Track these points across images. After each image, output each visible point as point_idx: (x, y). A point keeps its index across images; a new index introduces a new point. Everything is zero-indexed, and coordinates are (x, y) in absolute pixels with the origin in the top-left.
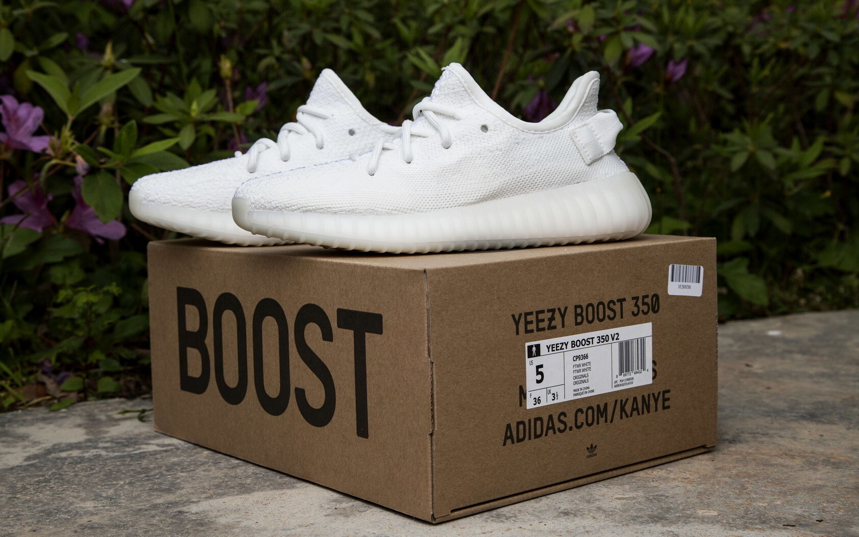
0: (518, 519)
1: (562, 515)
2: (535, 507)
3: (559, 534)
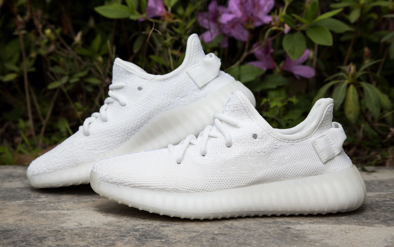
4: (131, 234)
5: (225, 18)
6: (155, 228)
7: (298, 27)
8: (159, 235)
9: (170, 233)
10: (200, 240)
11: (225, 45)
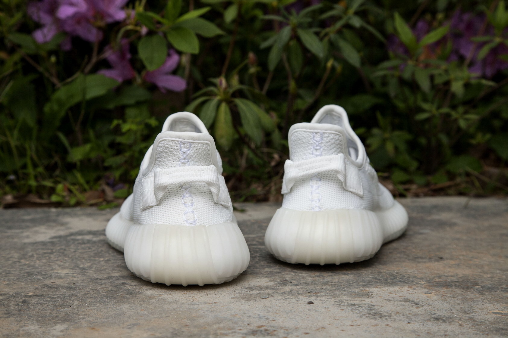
0: (391, 319)
1: (432, 319)
2: (413, 311)
3: (418, 334)
5: (65, 12)
7: (158, 28)
10: (7, 304)
11: (67, 47)
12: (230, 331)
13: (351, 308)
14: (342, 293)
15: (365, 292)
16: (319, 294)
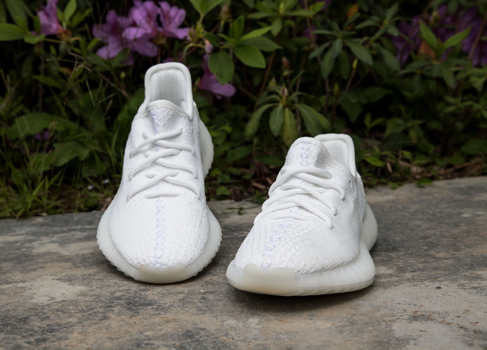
4: (116, 304)
5: (132, 33)
6: (136, 294)
7: (221, 45)
8: (146, 300)
9: (156, 298)
10: (192, 301)
11: (131, 63)
12: (395, 318)
13: (475, 291)
14: (457, 277)
15: (475, 275)
16: (439, 279)
